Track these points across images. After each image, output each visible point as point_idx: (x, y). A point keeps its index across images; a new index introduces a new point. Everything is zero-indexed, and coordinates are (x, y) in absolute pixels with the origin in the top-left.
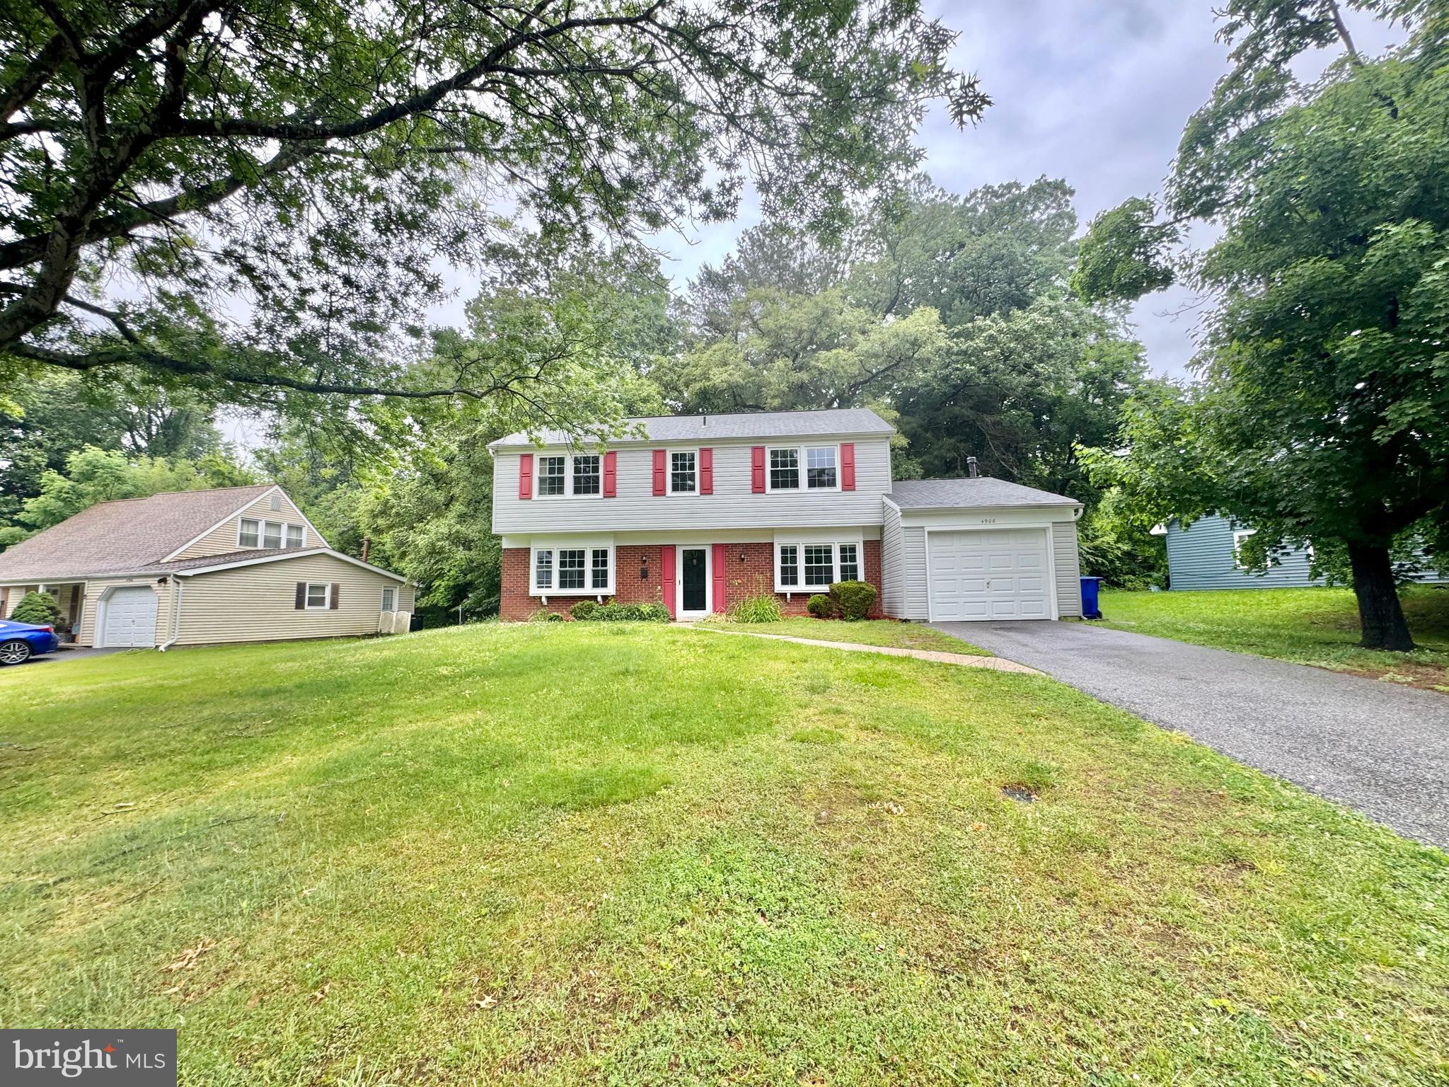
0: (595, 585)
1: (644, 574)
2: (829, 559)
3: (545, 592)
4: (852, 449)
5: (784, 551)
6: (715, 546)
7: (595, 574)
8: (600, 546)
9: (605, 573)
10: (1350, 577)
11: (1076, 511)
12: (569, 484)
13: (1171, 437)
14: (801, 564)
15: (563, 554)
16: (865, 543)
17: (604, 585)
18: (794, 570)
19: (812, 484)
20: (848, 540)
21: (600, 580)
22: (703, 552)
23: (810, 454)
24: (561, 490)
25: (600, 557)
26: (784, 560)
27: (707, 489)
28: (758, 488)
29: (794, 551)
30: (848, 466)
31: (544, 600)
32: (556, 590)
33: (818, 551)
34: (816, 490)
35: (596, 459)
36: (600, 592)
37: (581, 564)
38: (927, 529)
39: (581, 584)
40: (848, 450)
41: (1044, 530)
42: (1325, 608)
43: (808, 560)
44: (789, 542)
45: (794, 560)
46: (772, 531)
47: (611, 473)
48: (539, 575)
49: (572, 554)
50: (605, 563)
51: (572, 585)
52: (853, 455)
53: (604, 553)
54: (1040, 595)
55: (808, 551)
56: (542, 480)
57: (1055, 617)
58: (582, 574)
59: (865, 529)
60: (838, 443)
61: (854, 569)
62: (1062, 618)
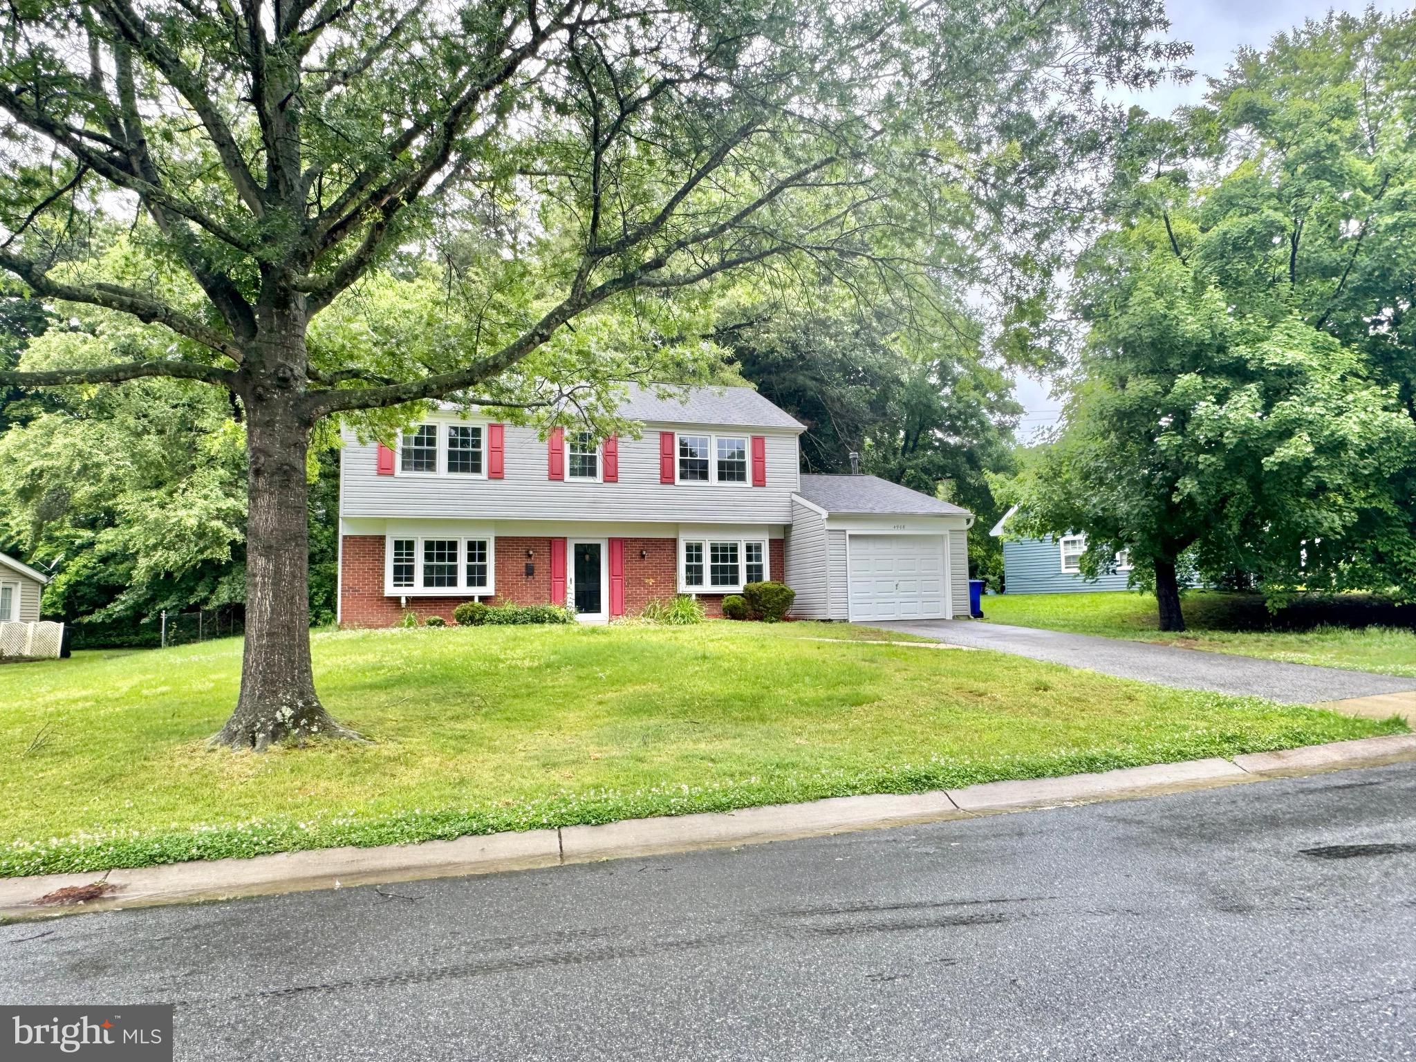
0: (471, 582)
1: (530, 571)
2: (734, 558)
3: (404, 592)
4: (763, 443)
5: (689, 548)
6: (612, 541)
7: (470, 570)
8: (477, 537)
9: (483, 570)
10: (1154, 587)
11: (968, 521)
12: (442, 459)
13: (1057, 474)
14: (707, 563)
15: (429, 545)
16: (771, 541)
17: (482, 582)
18: (699, 569)
19: (721, 477)
20: (753, 538)
21: (477, 577)
22: (598, 546)
23: (721, 444)
24: (431, 466)
25: (477, 550)
26: (689, 558)
27: (611, 476)
28: (667, 478)
29: (699, 548)
30: (759, 460)
31: (403, 601)
32: (419, 588)
33: (724, 549)
34: (726, 484)
35: (477, 431)
36: (477, 591)
37: (453, 557)
38: (848, 533)
39: (453, 582)
40: (758, 443)
41: (942, 536)
42: (1130, 609)
43: (714, 559)
44: (694, 538)
45: (699, 558)
46: (677, 526)
47: (496, 450)
48: (397, 570)
49: (441, 545)
50: (482, 557)
51: (440, 583)
52: (763, 448)
53: (482, 545)
54: (938, 596)
55: (714, 549)
56: (406, 453)
57: (949, 617)
58: (453, 570)
59: (771, 528)
60: (749, 435)
61: (759, 568)
62: (956, 617)
